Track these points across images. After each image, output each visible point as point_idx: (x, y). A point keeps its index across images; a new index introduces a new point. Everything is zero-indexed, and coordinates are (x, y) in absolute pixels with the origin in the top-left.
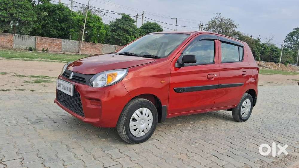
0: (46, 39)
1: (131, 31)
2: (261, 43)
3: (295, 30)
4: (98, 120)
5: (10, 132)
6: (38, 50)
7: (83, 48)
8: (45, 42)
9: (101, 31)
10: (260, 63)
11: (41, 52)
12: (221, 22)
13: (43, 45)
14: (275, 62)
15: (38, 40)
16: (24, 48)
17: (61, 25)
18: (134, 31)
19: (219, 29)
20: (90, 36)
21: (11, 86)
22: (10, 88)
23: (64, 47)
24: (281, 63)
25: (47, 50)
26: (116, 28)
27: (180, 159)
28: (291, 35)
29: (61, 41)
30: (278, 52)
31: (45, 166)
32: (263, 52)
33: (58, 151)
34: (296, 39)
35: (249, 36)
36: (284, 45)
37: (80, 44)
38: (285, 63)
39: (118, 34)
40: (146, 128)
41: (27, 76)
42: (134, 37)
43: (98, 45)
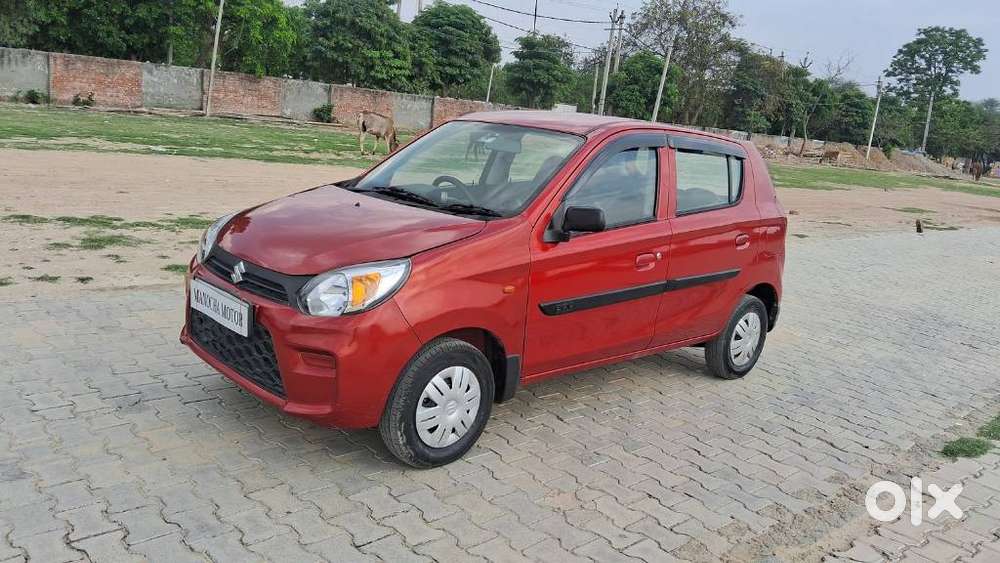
0: (86, 61)
1: (382, 35)
2: (811, 79)
3: (923, 36)
4: (327, 409)
5: (61, 441)
6: (61, 103)
7: (216, 94)
8: (80, 75)
9: (277, 34)
10: (806, 146)
11: (71, 106)
12: (683, 7)
13: (77, 84)
14: (856, 143)
15: (56, 64)
16: (11, 94)
17: (134, 11)
18: (393, 33)
19: (676, 28)
20: (239, 53)
21: (10, 266)
22: (11, 274)
23: (151, 90)
24: (874, 144)
25: (89, 102)
26: (328, 24)
27: (559, 509)
28: (911, 51)
29: (138, 70)
30: (865, 108)
31: (192, 550)
32: (818, 110)
33: (217, 501)
34: (923, 64)
35: (776, 55)
36: (885, 85)
37: (205, 78)
38: (885, 144)
39: (337, 43)
40: (462, 422)
41: (50, 221)
42: (391, 55)
43: (268, 83)
